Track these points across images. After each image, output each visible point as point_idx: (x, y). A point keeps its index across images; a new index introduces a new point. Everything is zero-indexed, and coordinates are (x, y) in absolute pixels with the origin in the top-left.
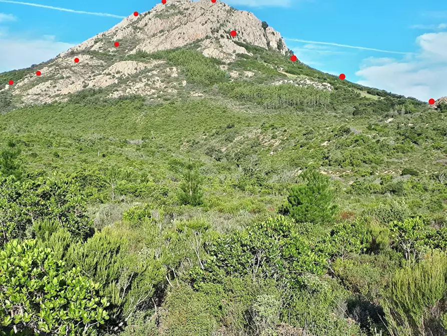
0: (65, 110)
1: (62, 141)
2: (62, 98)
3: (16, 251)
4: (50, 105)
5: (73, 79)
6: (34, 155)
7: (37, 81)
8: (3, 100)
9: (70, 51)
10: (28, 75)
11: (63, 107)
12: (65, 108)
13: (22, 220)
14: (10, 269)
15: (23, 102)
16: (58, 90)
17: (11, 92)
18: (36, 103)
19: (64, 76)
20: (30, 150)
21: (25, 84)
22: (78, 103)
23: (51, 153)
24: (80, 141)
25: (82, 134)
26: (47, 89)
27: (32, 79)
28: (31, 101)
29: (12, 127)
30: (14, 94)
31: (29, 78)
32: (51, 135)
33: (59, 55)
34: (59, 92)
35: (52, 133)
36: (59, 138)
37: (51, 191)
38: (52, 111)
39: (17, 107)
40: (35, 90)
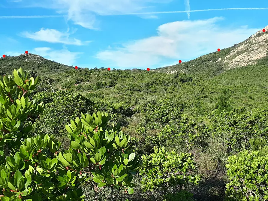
0: (255, 69)
1: (254, 89)
2: (253, 63)
3: (247, 157)
4: (246, 67)
5: (260, 50)
6: (237, 98)
7: (238, 54)
8: (218, 67)
9: (258, 33)
10: (232, 51)
11: (254, 68)
12: (255, 68)
13: (238, 137)
14: (246, 168)
15: (229, 67)
16: (250, 58)
17: (222, 62)
18: (237, 67)
19: (254, 49)
20: (234, 95)
21: (231, 56)
22: (263, 64)
23: (247, 96)
24: (265, 88)
25: (266, 83)
26: (244, 58)
27: (234, 53)
28: (234, 66)
29: (224, 82)
30: (224, 62)
31: (233, 52)
32: (247, 85)
33: (251, 37)
34: (251, 59)
35: (247, 84)
36: (252, 87)
37: (255, 120)
38: (247, 71)
39: (225, 70)
40: (236, 59)
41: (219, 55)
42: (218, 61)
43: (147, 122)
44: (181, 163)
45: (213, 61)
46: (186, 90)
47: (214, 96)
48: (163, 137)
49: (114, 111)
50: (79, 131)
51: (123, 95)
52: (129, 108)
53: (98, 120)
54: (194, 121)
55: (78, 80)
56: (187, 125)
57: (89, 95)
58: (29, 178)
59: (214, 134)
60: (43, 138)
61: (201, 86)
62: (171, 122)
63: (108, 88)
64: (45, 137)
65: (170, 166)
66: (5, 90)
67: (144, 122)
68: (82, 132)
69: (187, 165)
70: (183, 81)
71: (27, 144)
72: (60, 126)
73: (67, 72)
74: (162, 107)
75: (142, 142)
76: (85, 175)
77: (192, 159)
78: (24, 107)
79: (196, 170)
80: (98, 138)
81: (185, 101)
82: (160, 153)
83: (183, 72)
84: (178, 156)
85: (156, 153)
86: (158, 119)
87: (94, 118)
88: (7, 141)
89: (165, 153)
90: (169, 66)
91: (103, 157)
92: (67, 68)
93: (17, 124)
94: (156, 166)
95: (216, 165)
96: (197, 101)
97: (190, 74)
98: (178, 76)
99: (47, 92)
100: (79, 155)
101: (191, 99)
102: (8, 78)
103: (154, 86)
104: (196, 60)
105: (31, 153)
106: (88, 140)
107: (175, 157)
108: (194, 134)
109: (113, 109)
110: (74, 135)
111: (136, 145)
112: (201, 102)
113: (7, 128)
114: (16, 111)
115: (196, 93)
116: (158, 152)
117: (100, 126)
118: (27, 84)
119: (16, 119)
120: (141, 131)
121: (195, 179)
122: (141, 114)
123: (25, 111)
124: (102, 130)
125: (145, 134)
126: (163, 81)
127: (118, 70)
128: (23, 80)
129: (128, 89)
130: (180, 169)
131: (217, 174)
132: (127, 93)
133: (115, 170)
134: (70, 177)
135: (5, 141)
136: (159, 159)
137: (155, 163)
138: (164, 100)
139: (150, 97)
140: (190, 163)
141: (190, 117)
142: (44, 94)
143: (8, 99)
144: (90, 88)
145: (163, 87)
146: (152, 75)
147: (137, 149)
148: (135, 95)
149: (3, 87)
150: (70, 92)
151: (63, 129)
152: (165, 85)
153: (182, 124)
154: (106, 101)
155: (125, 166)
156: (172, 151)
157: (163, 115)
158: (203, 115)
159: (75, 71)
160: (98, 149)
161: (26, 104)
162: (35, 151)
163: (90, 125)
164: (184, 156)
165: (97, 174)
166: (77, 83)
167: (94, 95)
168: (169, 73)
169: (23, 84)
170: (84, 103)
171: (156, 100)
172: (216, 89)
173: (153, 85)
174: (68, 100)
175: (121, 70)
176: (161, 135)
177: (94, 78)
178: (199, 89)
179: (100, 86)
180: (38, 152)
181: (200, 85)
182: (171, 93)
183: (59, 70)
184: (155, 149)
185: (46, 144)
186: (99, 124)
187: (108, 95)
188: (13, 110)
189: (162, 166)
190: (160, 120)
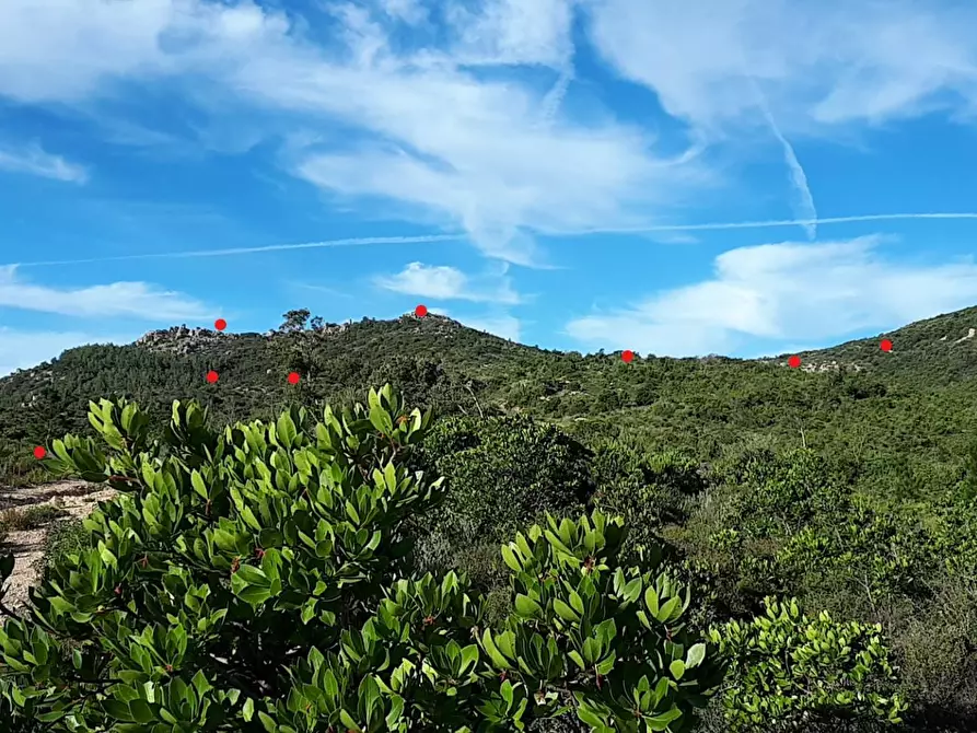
41: (969, 321)
42: (964, 338)
43: (743, 514)
44: (849, 653)
45: (950, 338)
46: (865, 421)
47: (951, 442)
48: (793, 564)
49: (649, 477)
50: (539, 564)
51: (675, 429)
52: (693, 469)
53: (594, 537)
54: (892, 520)
55: (551, 385)
56: (867, 530)
57: (578, 428)
58: (397, 701)
59: (952, 561)
60: (439, 581)
61: (913, 410)
62: (820, 518)
63: (632, 408)
64: (446, 578)
65: (813, 660)
66: (346, 444)
67: (734, 512)
68: (549, 568)
69: (866, 661)
70: (856, 393)
71: (398, 596)
72: (497, 513)
73: (521, 363)
74: (790, 471)
75: (729, 574)
76: (554, 696)
77: (882, 642)
78: (392, 490)
79: (895, 678)
80: (591, 593)
81: (862, 454)
82: (784, 617)
83: (858, 369)
84: (838, 629)
85: (773, 616)
86: (777, 509)
87: (581, 530)
88: (345, 584)
89: (798, 620)
90: (815, 351)
91: (608, 650)
92: (522, 350)
93: (372, 541)
94: (771, 655)
95: (959, 660)
96: (901, 454)
97: (880, 374)
98: (841, 380)
99: (464, 415)
100: (538, 640)
101: (880, 447)
102: (353, 413)
103: (768, 407)
104: (897, 334)
105: (407, 625)
106: (565, 598)
107: (830, 635)
108: (891, 558)
109: (645, 470)
110: (525, 578)
111: (712, 583)
112: (913, 458)
113: (346, 550)
114: (369, 504)
115: (897, 432)
116: (777, 616)
117: (599, 557)
118: (403, 427)
119: (369, 526)
120: (725, 542)
121: (891, 704)
122: (727, 488)
123: (396, 502)
124: (605, 567)
125: (738, 550)
126: (796, 393)
127: (663, 360)
128: (392, 418)
129: (690, 414)
130: (846, 670)
131: (959, 688)
132: (687, 423)
133: (644, 695)
134: (510, 700)
135: (340, 586)
136: (780, 637)
137: (769, 647)
138: (797, 450)
139: (757, 440)
140: (875, 654)
141: (876, 508)
142: (457, 422)
143: (353, 468)
144: (582, 408)
145: (796, 410)
146: (763, 374)
147: (713, 596)
148: (710, 430)
149: (341, 435)
150: (526, 421)
151: (504, 522)
152: (802, 404)
153: (854, 528)
154: (625, 447)
155: (673, 684)
156: (821, 615)
157: (795, 497)
158: (917, 497)
159: (545, 361)
160: (593, 625)
161: (398, 484)
162: (419, 617)
163: (570, 549)
164: (859, 632)
165: (591, 701)
166: (548, 392)
167: (595, 428)
168: (813, 370)
169: (391, 428)
170: (563, 452)
171: (774, 450)
172: (958, 422)
173: (767, 403)
174: (520, 441)
175: (672, 359)
176: (786, 557)
177: (594, 381)
178: (904, 420)
179: (610, 401)
180: (425, 620)
181: (909, 409)
182: (818, 428)
183: (501, 357)
184: (769, 606)
185: (448, 599)
186: (597, 549)
187: (631, 429)
188: (361, 501)
189: (789, 656)
190: (783, 510)
